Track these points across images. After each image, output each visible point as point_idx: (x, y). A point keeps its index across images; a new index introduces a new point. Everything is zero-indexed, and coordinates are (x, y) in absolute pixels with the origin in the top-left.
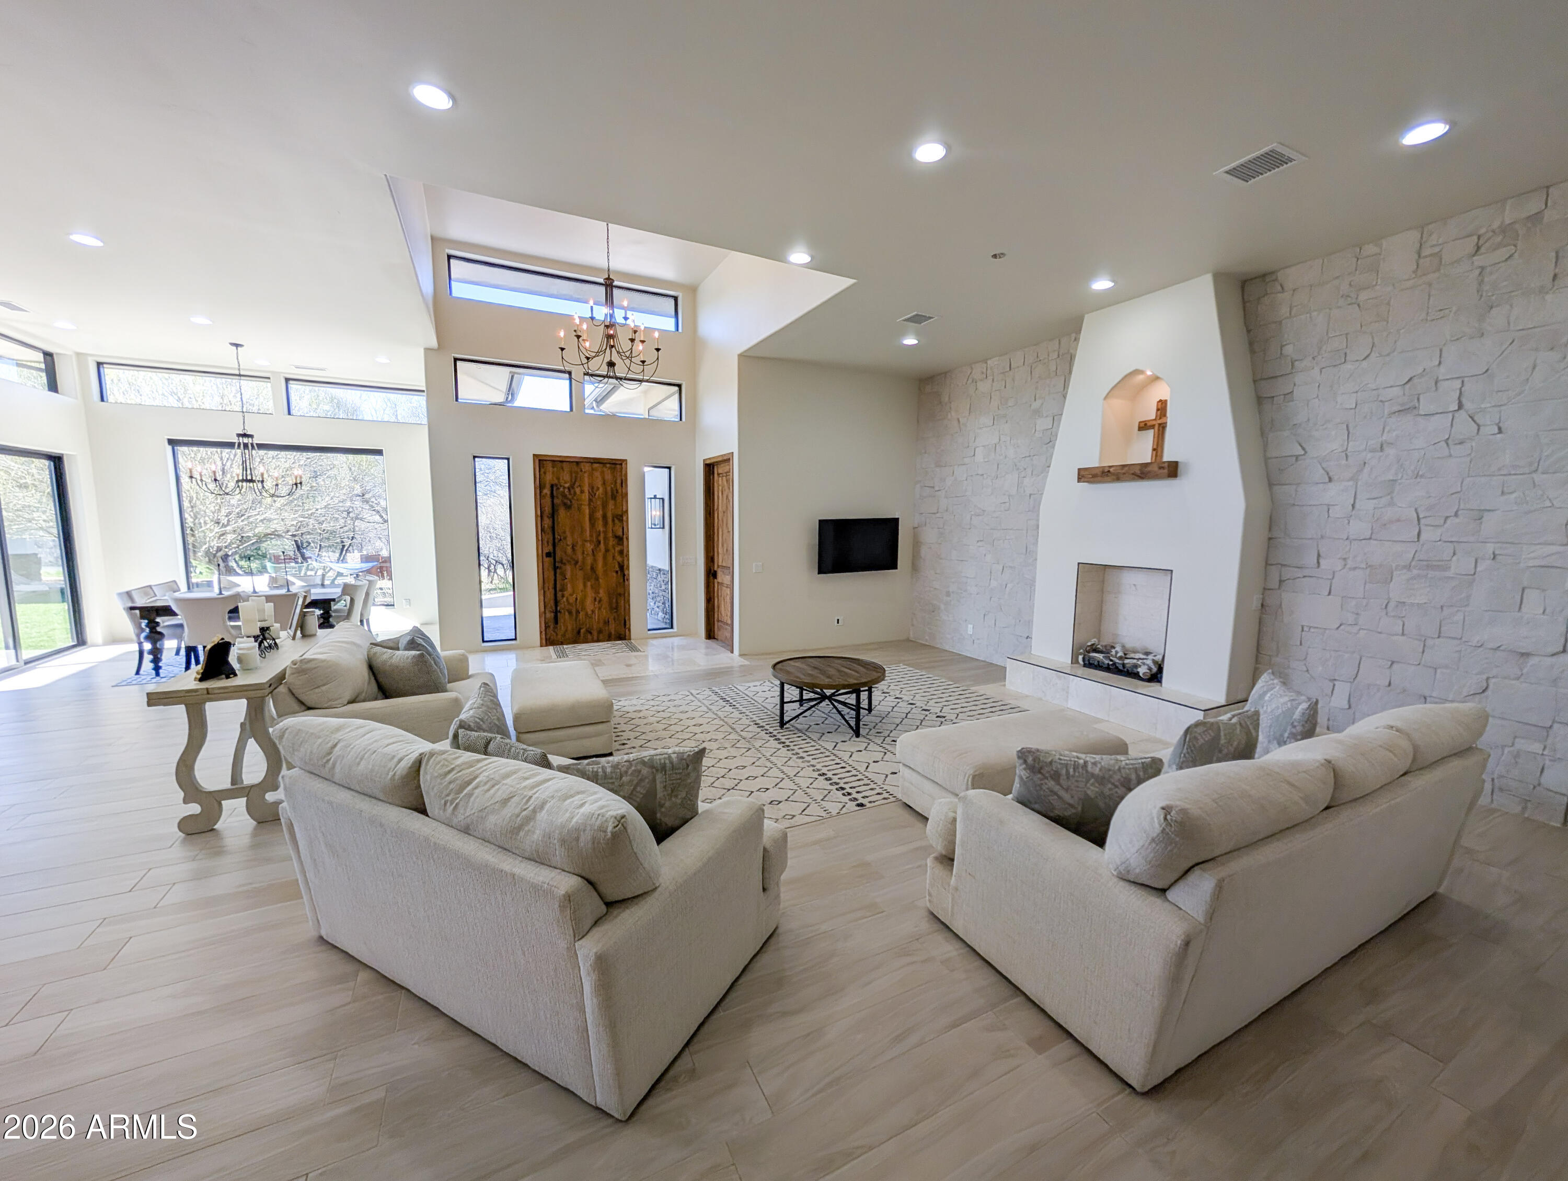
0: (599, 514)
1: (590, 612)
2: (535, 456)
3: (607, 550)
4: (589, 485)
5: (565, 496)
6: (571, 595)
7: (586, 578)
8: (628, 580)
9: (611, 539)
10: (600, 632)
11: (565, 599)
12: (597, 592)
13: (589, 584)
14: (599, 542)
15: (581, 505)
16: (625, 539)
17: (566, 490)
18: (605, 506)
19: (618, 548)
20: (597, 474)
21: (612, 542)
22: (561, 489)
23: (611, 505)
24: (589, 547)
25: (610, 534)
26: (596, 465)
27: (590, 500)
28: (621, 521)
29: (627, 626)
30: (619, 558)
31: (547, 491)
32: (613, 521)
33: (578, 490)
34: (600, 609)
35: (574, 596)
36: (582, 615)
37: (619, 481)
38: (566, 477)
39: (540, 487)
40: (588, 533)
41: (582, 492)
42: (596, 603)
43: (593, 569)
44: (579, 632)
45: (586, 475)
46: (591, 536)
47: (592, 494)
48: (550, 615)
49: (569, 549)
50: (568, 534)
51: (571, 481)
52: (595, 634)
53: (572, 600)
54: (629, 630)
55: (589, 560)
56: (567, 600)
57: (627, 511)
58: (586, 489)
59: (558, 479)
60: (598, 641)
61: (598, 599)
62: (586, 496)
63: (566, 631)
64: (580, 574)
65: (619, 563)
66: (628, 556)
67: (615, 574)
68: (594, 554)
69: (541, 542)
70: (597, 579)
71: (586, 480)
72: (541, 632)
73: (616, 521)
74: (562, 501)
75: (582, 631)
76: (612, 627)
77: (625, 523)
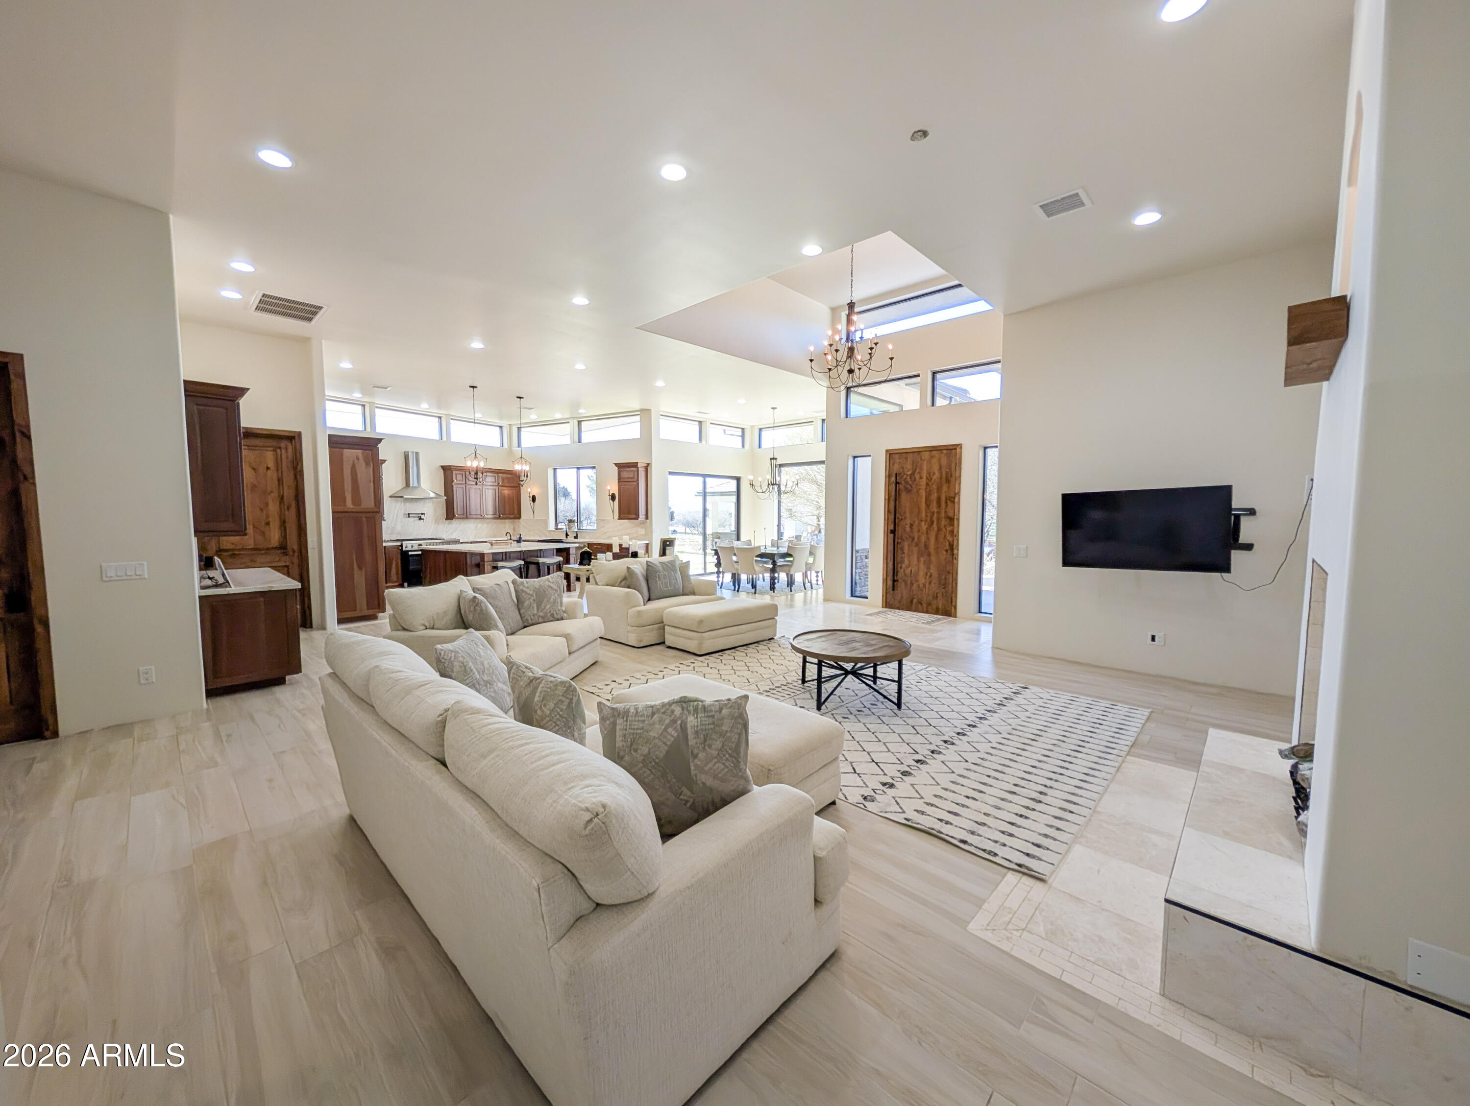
0: (934, 496)
1: (921, 586)
2: (887, 451)
3: (939, 530)
4: (927, 470)
5: (907, 483)
6: (907, 568)
7: (920, 554)
8: (957, 559)
9: (944, 520)
10: (929, 604)
11: (902, 570)
12: (928, 568)
13: (922, 559)
14: (932, 522)
15: (920, 489)
16: (955, 520)
17: (908, 477)
18: (939, 489)
19: (949, 529)
20: (935, 461)
21: (944, 522)
22: (905, 476)
23: (945, 488)
24: (924, 526)
25: (943, 515)
26: (934, 453)
27: (927, 484)
28: (954, 502)
29: (954, 604)
30: (949, 538)
31: (893, 479)
32: (946, 503)
33: (917, 476)
34: (930, 583)
35: (910, 569)
36: (915, 587)
37: (953, 465)
38: (909, 466)
39: (889, 476)
40: (924, 515)
41: (921, 478)
42: (928, 577)
43: (926, 546)
44: (912, 601)
45: (925, 463)
46: (926, 516)
47: (929, 479)
48: (890, 583)
49: (908, 529)
50: (908, 515)
51: (913, 469)
52: (925, 606)
53: (908, 571)
54: (955, 608)
55: (923, 539)
56: (904, 571)
57: (959, 492)
58: (924, 475)
59: (903, 468)
60: (927, 612)
61: (929, 574)
62: (924, 480)
63: (902, 598)
64: (915, 549)
65: (949, 543)
66: (957, 536)
67: (944, 553)
68: (927, 534)
69: (887, 520)
70: (929, 555)
71: (925, 467)
72: (883, 596)
73: (949, 502)
74: (904, 486)
75: (915, 601)
76: (940, 603)
77: (956, 505)
